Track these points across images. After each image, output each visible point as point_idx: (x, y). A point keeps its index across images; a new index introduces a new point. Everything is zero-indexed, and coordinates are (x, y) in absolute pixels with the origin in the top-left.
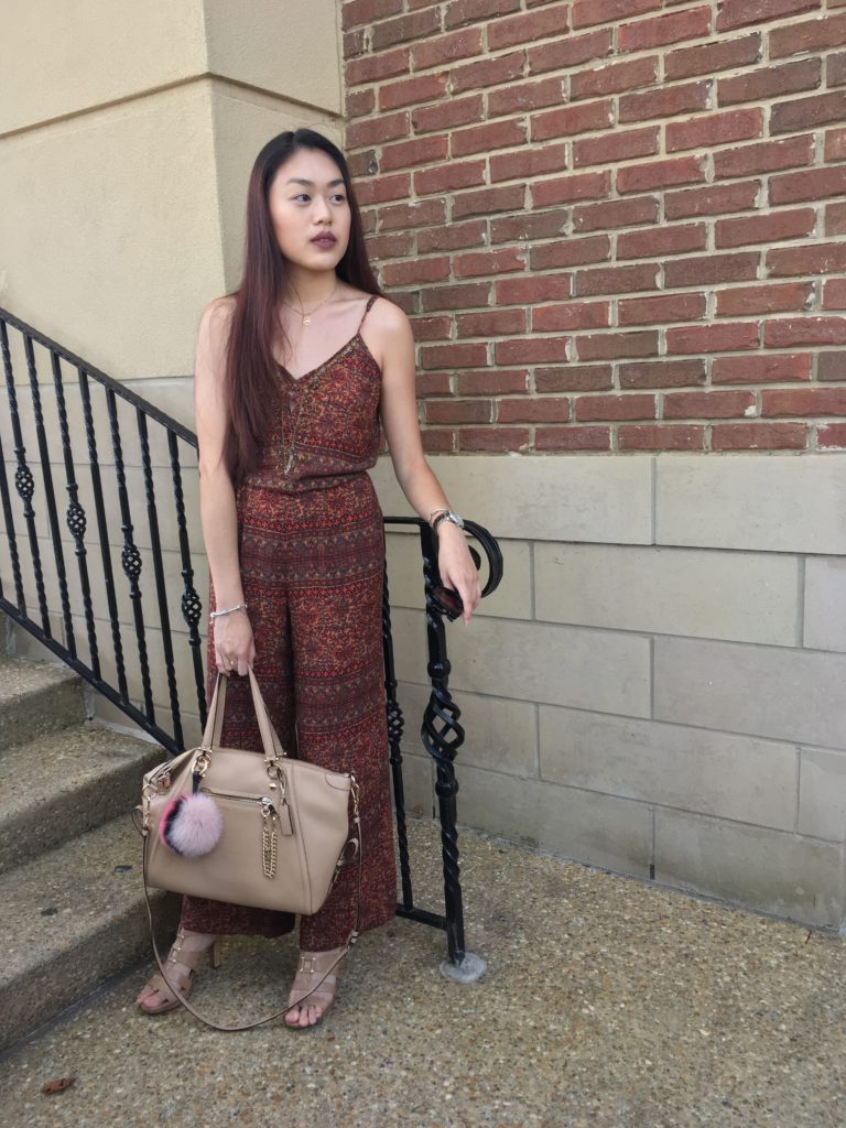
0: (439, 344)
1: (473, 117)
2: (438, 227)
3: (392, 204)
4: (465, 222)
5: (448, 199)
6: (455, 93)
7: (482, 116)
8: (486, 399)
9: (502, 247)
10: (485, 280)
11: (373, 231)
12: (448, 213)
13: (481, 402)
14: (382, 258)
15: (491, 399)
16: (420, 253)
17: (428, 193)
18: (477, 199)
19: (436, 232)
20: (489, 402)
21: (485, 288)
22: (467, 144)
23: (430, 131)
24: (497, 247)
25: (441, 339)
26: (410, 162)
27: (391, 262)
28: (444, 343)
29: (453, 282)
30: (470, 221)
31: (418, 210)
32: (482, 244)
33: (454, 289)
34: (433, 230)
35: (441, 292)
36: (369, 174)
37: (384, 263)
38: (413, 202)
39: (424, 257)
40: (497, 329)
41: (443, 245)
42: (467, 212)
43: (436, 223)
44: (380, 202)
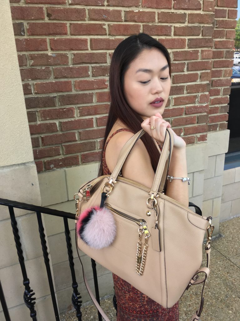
0: (69, 120)
1: (82, 18)
2: (65, 67)
3: (36, 53)
4: (79, 66)
5: (70, 54)
8: (93, 140)
10: (91, 92)
11: (26, 65)
12: (70, 62)
13: (91, 142)
14: (33, 80)
16: (56, 78)
17: (59, 50)
18: (86, 56)
20: (95, 142)
21: (91, 95)
22: (78, 30)
23: (59, 20)
24: (95, 78)
25: (71, 117)
26: (47, 33)
27: (39, 82)
28: (73, 119)
29: (74, 92)
31: (54, 58)
32: (88, 76)
33: (76, 96)
34: (63, 68)
35: (69, 97)
36: (22, 35)
37: (35, 82)
38: (50, 53)
40: (97, 112)
41: (69, 76)
42: (81, 61)
43: (64, 65)
44: (30, 51)
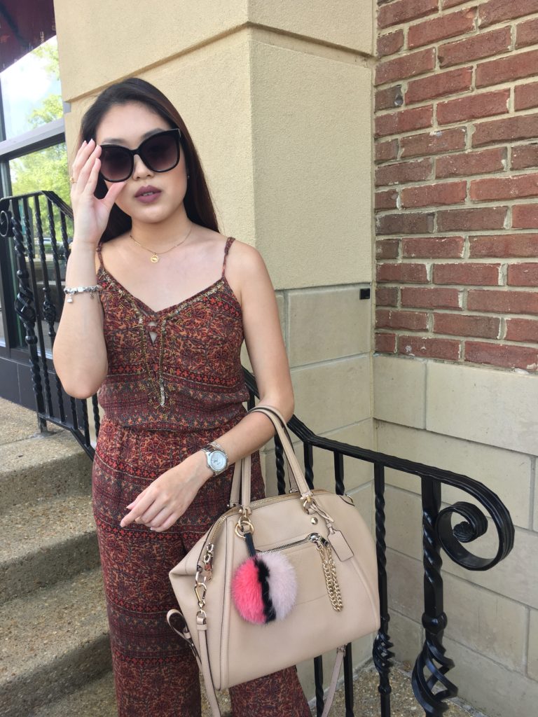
0: (451, 262)
1: (500, 48)
2: (457, 154)
3: (414, 133)
4: (485, 148)
5: (470, 128)
6: (482, 27)
7: (509, 47)
8: (494, 316)
9: (522, 172)
10: (502, 204)
11: (395, 158)
12: (468, 141)
13: (489, 319)
14: (402, 183)
15: (500, 317)
16: (438, 177)
17: (449, 122)
18: (499, 128)
19: (456, 159)
20: (497, 320)
21: (502, 212)
22: (491, 75)
23: (456, 64)
24: (517, 173)
25: (453, 258)
26: (434, 94)
27: (410, 186)
28: (456, 262)
29: (468, 205)
30: (490, 148)
31: (438, 138)
32: (501, 170)
33: (470, 212)
34: (452, 157)
35: (456, 214)
36: (395, 107)
37: (403, 187)
38: (434, 131)
39: (441, 182)
40: (510, 252)
41: (461, 171)
42: (488, 139)
43: (456, 150)
44: (403, 132)
